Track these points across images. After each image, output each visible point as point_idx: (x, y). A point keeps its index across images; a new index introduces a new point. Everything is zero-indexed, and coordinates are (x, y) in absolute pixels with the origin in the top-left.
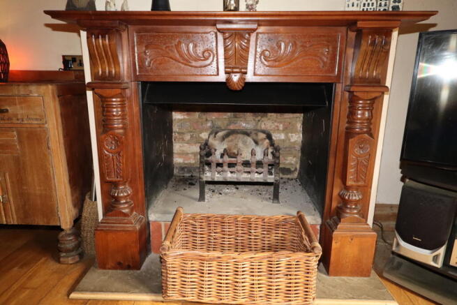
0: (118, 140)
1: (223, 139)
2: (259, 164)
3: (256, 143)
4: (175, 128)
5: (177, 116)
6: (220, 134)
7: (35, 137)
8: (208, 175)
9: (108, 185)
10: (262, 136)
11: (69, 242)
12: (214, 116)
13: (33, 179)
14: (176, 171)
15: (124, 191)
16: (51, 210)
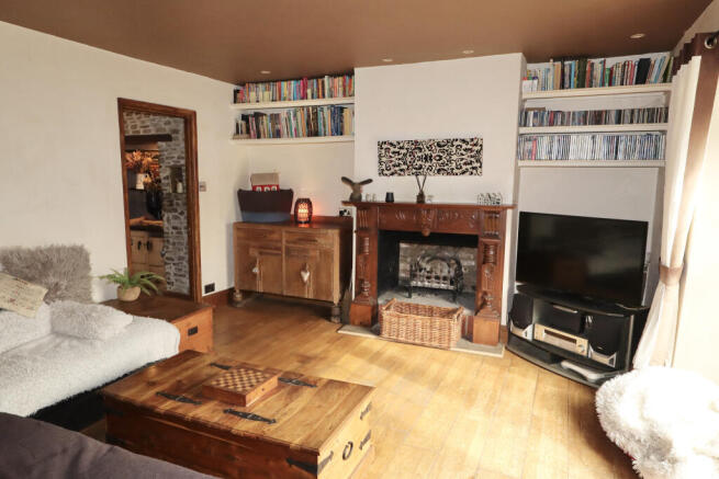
0: (366, 258)
1: (428, 262)
2: (445, 278)
3: (449, 266)
4: (401, 253)
5: (403, 245)
6: (427, 259)
7: (327, 254)
8: (413, 283)
9: (360, 282)
10: (453, 262)
11: (336, 311)
12: (427, 247)
13: (323, 275)
14: (400, 282)
15: (367, 285)
16: (330, 293)
